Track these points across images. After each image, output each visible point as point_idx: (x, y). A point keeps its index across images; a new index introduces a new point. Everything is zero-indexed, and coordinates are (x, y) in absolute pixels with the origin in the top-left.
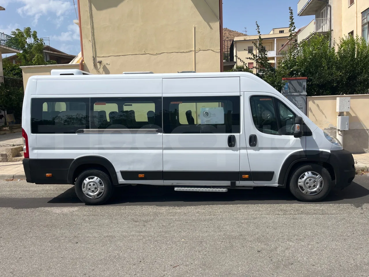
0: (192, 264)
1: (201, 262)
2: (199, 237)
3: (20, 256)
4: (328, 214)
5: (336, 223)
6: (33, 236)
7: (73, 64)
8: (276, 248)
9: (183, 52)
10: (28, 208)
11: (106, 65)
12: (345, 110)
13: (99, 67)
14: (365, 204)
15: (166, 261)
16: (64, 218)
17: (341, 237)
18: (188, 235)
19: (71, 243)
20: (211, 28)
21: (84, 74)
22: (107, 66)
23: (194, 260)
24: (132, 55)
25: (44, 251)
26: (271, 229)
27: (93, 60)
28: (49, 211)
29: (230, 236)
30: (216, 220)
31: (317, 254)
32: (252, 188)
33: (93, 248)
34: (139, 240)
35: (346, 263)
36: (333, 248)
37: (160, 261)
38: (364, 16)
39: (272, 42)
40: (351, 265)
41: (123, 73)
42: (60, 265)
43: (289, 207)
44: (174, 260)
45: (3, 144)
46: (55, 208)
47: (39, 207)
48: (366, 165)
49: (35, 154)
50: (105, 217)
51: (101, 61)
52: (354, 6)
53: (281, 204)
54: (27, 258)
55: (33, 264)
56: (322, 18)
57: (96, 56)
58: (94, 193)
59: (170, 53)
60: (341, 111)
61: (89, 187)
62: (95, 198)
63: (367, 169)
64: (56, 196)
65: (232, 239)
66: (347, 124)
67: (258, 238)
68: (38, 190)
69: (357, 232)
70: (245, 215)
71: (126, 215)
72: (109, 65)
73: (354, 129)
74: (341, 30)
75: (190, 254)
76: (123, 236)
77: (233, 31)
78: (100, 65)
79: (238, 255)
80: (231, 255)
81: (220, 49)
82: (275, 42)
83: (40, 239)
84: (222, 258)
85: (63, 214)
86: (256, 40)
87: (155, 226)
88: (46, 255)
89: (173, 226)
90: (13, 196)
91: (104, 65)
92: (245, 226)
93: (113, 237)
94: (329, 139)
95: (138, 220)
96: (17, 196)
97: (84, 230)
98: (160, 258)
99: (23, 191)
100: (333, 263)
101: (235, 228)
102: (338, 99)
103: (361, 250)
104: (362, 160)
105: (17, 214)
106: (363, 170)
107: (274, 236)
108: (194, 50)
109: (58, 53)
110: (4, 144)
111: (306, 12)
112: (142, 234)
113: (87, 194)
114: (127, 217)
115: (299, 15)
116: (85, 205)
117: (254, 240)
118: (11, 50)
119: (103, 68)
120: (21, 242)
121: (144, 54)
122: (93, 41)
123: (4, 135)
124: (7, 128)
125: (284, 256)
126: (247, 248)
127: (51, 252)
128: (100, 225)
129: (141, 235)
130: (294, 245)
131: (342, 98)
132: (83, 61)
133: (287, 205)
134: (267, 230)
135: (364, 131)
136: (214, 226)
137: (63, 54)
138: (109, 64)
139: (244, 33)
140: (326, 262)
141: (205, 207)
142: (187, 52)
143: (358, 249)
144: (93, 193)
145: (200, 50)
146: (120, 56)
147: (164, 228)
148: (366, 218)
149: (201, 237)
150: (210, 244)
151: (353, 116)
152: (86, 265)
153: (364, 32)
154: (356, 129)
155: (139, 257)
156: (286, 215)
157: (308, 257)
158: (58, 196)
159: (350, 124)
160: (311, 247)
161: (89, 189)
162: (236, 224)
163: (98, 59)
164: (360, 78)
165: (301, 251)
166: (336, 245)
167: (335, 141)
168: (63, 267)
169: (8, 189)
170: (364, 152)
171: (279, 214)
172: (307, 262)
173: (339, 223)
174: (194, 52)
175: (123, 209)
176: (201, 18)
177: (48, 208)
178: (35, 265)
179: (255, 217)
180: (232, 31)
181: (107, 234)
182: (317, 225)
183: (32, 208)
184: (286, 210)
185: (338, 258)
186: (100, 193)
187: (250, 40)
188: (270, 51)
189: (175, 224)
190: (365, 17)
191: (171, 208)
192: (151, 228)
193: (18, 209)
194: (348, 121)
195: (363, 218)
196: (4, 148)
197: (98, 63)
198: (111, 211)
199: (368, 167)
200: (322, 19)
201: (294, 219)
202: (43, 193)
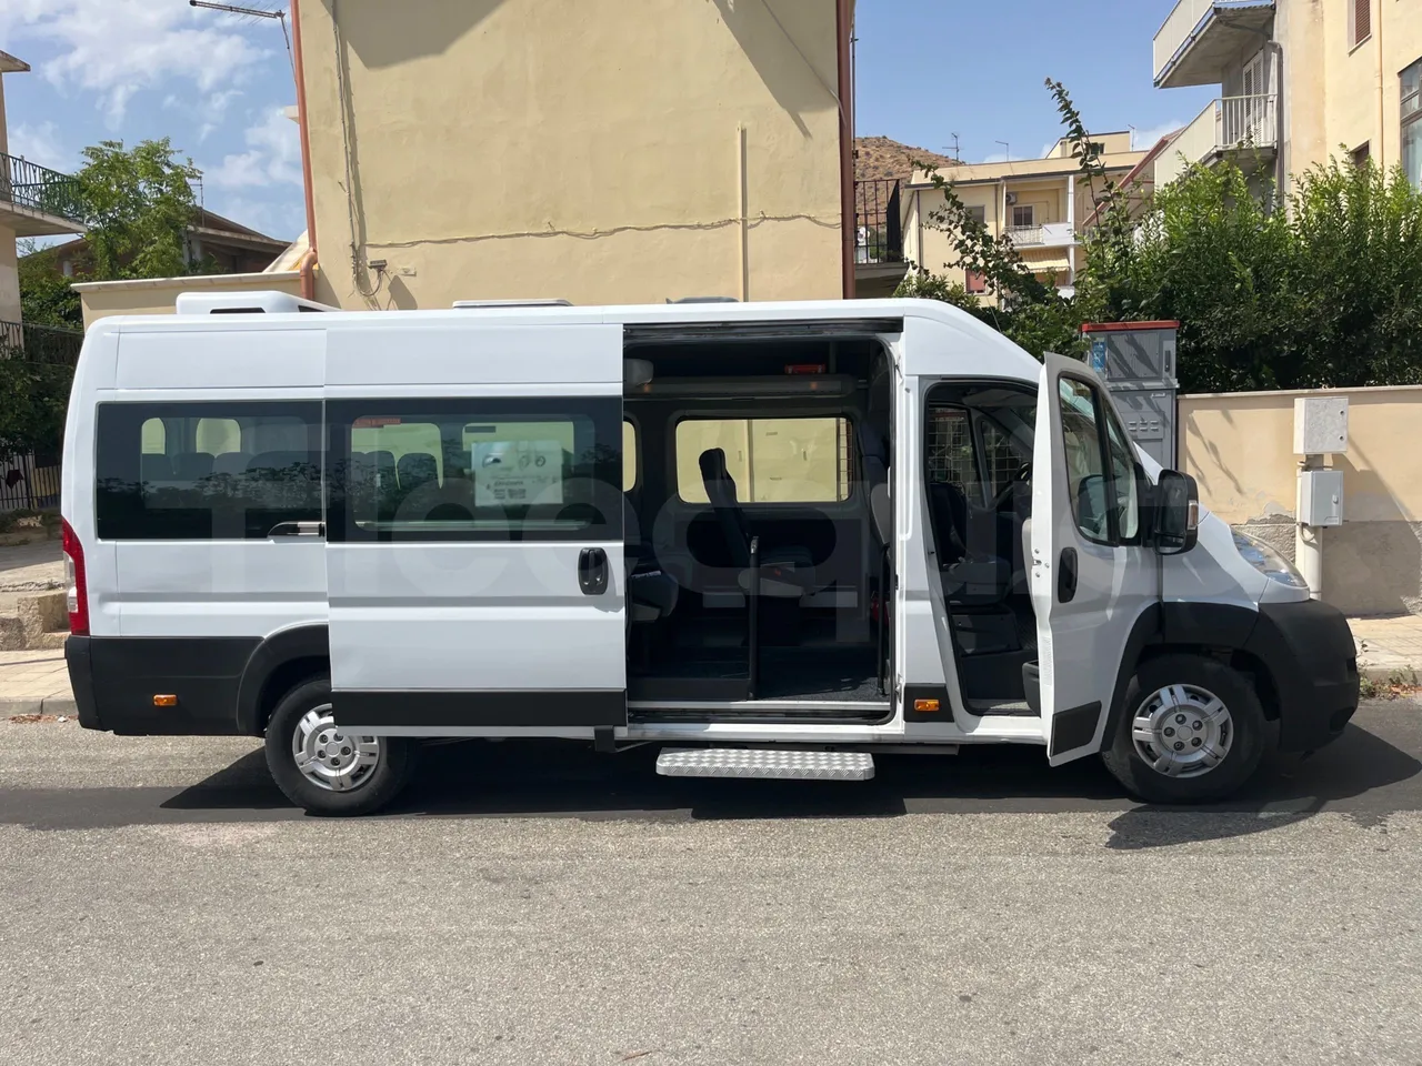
0: (699, 1047)
1: (737, 1041)
2: (735, 939)
3: (34, 1015)
4: (1247, 852)
5: (1279, 889)
6: (93, 937)
7: (276, 272)
8: (1034, 987)
9: (699, 226)
10: (87, 828)
11: (402, 278)
12: (1328, 447)
13: (376, 285)
14: (1397, 814)
15: (601, 1034)
16: (220, 868)
17: (1292, 943)
18: (694, 933)
19: (236, 962)
20: (806, 133)
21: (303, 309)
22: (405, 280)
23: (709, 1031)
24: (499, 237)
25: (129, 993)
26: (1019, 909)
27: (353, 257)
28: (163, 838)
29: (858, 938)
30: (807, 874)
31: (1192, 1012)
32: (954, 752)
33: (319, 985)
34: (501, 953)
35: (1306, 1045)
36: (1258, 987)
37: (574, 1036)
38: (1410, 88)
39: (1057, 190)
40: (1327, 1054)
41: (455, 304)
42: (186, 1047)
43: (1098, 826)
44: (628, 1033)
45: (12, 580)
46: (188, 826)
47: (126, 825)
48: (1409, 660)
49: (113, 617)
50: (376, 863)
51: (381, 261)
52: (1370, 47)
53: (1066, 814)
54: (60, 1021)
55: (83, 1046)
56: (1249, 93)
57: (363, 244)
58: (340, 769)
59: (647, 229)
60: (1311, 451)
61: (319, 746)
62: (343, 789)
63: (1414, 676)
64: (196, 780)
65: (865, 950)
66: (1337, 503)
67: (965, 946)
68: (132, 757)
69: (1357, 924)
70: (922, 856)
71: (458, 855)
72: (415, 275)
73: (1366, 523)
74: (1321, 142)
75: (694, 1008)
76: (441, 937)
77: (911, 149)
78: (379, 276)
79: (883, 1013)
80: (856, 1014)
81: (843, 214)
82: (1071, 189)
83: (117, 948)
84: (818, 1025)
85: (216, 852)
86: (998, 180)
87: (570, 899)
88: (135, 1008)
89: (640, 899)
90: (35, 782)
91: (396, 277)
92: (920, 900)
93: (400, 940)
94: (1253, 559)
95: (505, 875)
96: (47, 783)
97: (290, 914)
98: (576, 1023)
99: (72, 761)
100: (1254, 1046)
101: (880, 907)
102: (1300, 403)
103: (1371, 993)
104: (1394, 643)
105: (41, 851)
106: (1396, 680)
107: (1028, 940)
108: (740, 216)
109: (236, 236)
110: (17, 583)
111: (1184, 72)
112: (514, 928)
113: (313, 774)
114: (462, 861)
115: (1161, 84)
116: (306, 814)
117: (951, 954)
118: (53, 224)
119: (390, 288)
120: (43, 958)
121: (547, 234)
122: (352, 186)
123: (23, 548)
124: (34, 522)
125: (1063, 1019)
126: (920, 983)
127: (157, 997)
128: (354, 895)
129: (510, 933)
130: (1106, 973)
131: (1316, 400)
132: (316, 262)
133: (1089, 815)
134: (1006, 913)
135: (1404, 527)
136: (799, 898)
137: (254, 239)
138: (412, 272)
139: (952, 156)
140: (1229, 1043)
141: (769, 825)
142: (713, 226)
143: (1359, 991)
144: (335, 769)
145: (765, 218)
146: (456, 240)
147: (604, 905)
148: (1397, 869)
149: (745, 941)
150: (778, 969)
151: (1358, 470)
152: (286, 1051)
153: (1411, 146)
154: (1372, 522)
155: (496, 1019)
156: (1083, 854)
157: (1159, 1021)
158: (206, 781)
159: (1348, 500)
160: (1173, 983)
161: (321, 754)
162: (882, 891)
163: (372, 255)
164: (1386, 323)
165: (1133, 997)
166: (1272, 976)
167: (1277, 564)
168: (196, 1056)
169: (18, 754)
170: (1404, 612)
171: (1055, 853)
172: (1152, 1042)
173: (1291, 886)
174: (740, 227)
175: (451, 833)
176: (764, 96)
177: (161, 827)
178: (91, 1047)
179: (962, 862)
180: (907, 148)
181: (378, 930)
182: (1204, 896)
183: (101, 826)
184: (1085, 836)
185: (1277, 1027)
186: (362, 769)
187: (971, 182)
188: (1049, 223)
189: (648, 889)
190: (1414, 90)
191: (638, 827)
192: (553, 908)
193: (49, 829)
194: (1339, 489)
195: (1384, 866)
196: (13, 597)
197: (371, 267)
198: (404, 839)
199: (1416, 668)
200: (1248, 100)
201: (1112, 871)
202: (150, 768)
